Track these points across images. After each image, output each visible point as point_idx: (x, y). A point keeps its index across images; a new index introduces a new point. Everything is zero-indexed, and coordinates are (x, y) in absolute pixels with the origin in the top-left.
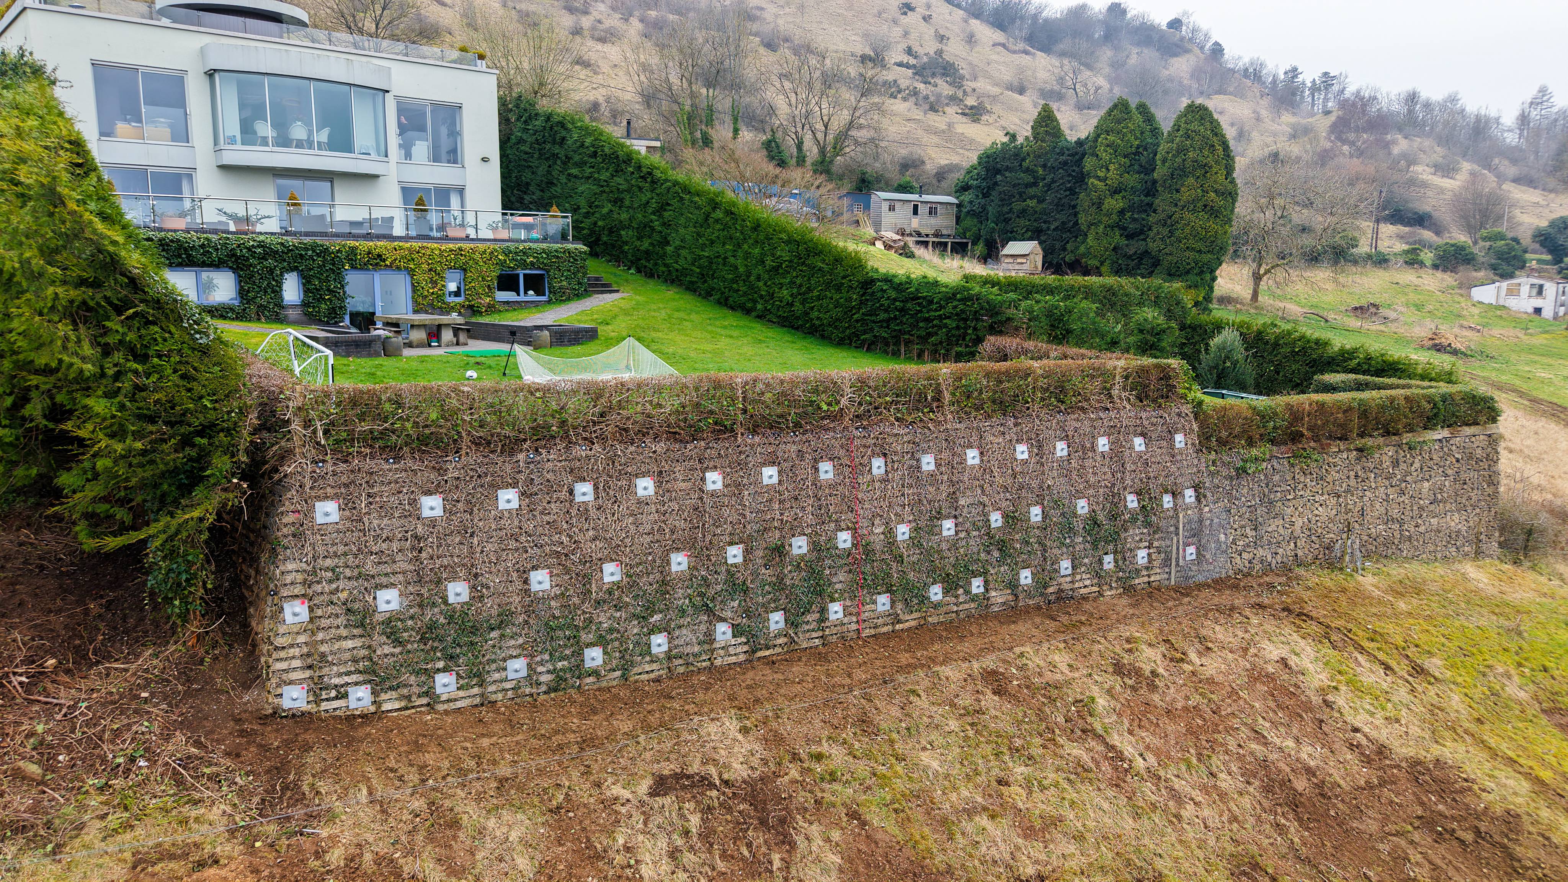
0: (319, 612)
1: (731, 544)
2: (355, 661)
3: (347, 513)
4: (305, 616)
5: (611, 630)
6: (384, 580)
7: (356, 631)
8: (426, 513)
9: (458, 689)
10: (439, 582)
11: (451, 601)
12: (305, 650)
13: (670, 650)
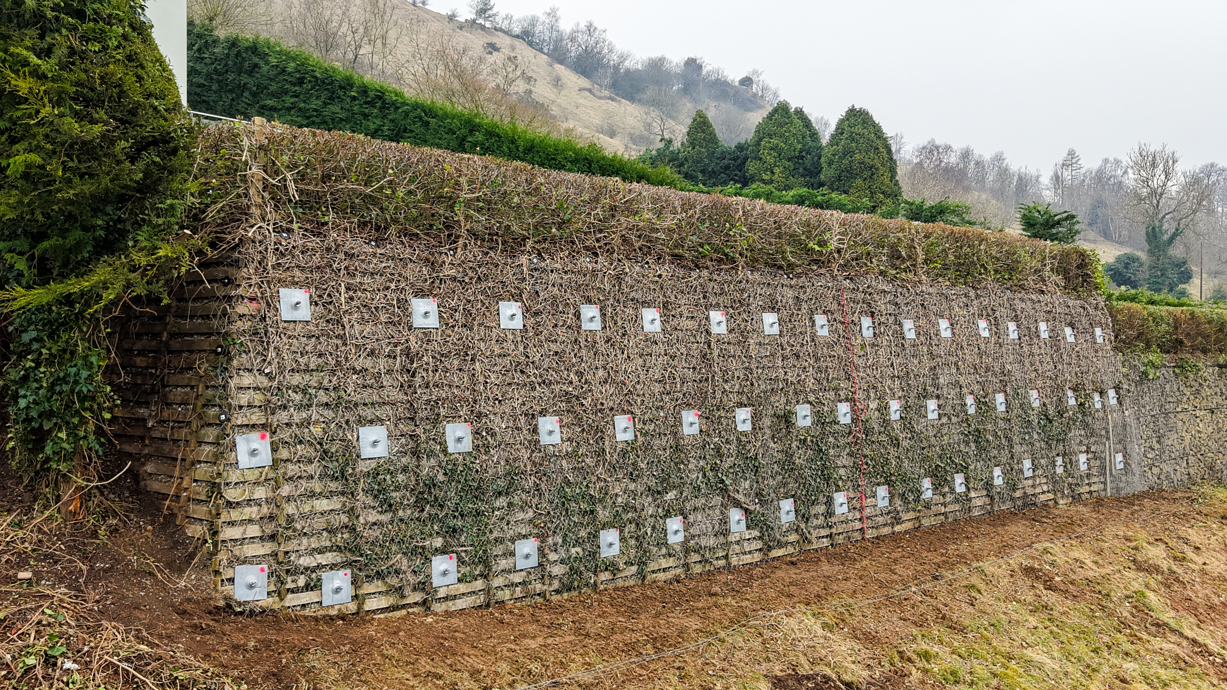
0: (284, 454)
1: (741, 405)
2: (331, 531)
3: (320, 309)
4: (265, 457)
5: (626, 508)
6: (368, 413)
7: (334, 486)
8: (418, 321)
9: (460, 580)
10: (436, 421)
11: (450, 450)
12: (265, 510)
13: (687, 540)
